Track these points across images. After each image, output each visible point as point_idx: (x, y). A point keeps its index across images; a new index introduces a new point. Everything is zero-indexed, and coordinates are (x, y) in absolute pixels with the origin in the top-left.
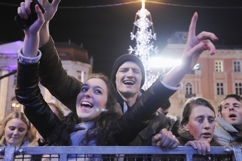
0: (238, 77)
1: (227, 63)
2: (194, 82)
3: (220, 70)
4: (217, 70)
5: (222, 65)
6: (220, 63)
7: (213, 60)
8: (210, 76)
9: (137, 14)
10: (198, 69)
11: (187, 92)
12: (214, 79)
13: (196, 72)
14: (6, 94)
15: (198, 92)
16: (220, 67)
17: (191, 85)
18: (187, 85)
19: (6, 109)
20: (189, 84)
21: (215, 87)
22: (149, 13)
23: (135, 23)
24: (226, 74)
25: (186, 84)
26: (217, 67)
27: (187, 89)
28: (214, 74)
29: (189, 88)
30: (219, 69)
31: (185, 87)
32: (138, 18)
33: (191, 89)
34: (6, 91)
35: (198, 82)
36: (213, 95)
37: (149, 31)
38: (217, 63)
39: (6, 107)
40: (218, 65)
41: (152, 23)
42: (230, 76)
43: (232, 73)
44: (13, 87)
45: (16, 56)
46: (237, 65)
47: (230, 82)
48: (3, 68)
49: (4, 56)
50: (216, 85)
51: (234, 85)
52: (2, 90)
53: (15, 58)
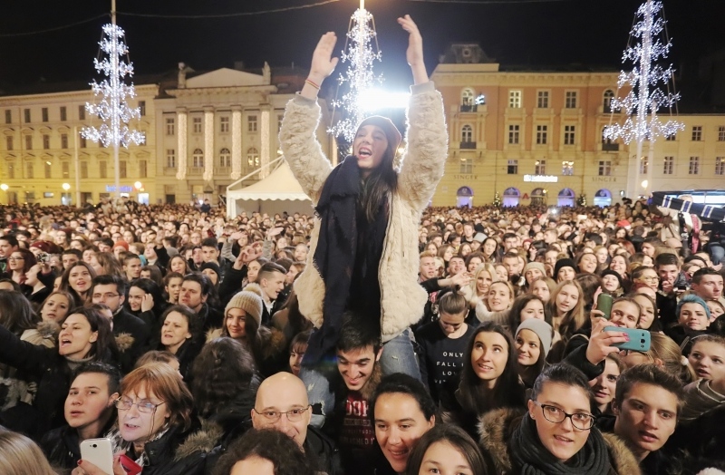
0: (543, 116)
1: (528, 93)
2: (475, 124)
3: (517, 105)
4: (512, 105)
5: (519, 98)
6: (517, 94)
7: (507, 89)
8: (500, 115)
9: (352, 18)
10: (482, 104)
11: (464, 139)
12: (506, 120)
13: (479, 109)
14: (212, 145)
15: (480, 140)
16: (517, 100)
17: (470, 129)
18: (464, 129)
19: (214, 166)
20: (467, 126)
21: (507, 131)
22: (371, 15)
23: (348, 35)
24: (524, 111)
25: (462, 126)
26: (512, 100)
27: (464, 134)
28: (507, 111)
29: (467, 132)
30: (514, 103)
31: (462, 132)
32: (354, 24)
33: (470, 134)
34: (212, 140)
35: (481, 124)
36: (503, 145)
37: (368, 47)
38: (512, 94)
39: (214, 162)
40: (514, 98)
41: (375, 33)
42: (530, 114)
43: (535, 111)
44: (220, 135)
45: (219, 90)
46: (543, 97)
47: (529, 124)
48: (206, 109)
49: (205, 90)
50: (507, 128)
51: (535, 128)
52: (206, 139)
53: (218, 93)
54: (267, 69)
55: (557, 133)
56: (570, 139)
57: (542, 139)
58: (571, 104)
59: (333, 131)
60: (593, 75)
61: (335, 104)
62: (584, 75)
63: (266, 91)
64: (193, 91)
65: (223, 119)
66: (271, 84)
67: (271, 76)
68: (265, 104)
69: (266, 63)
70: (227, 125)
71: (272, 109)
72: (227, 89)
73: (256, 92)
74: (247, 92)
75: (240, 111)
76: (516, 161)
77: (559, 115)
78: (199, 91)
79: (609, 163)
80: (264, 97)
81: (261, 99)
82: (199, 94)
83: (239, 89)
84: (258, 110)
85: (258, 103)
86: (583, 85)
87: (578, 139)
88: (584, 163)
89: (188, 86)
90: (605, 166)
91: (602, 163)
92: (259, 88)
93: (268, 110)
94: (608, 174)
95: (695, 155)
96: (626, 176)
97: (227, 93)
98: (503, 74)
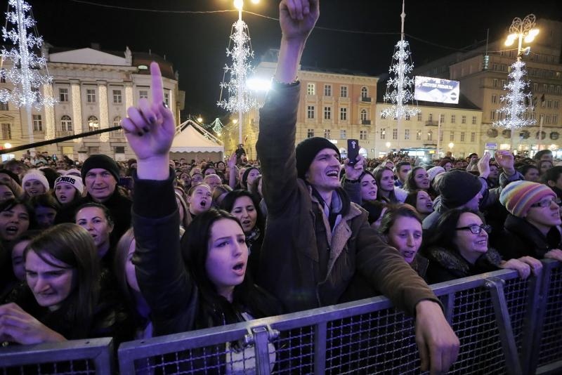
0: (328, 101)
1: (319, 85)
3: (312, 93)
4: (309, 93)
5: (314, 89)
6: (312, 86)
7: (306, 82)
9: (234, 25)
12: (306, 102)
16: (312, 90)
21: (307, 110)
22: (246, 25)
23: (231, 37)
24: (317, 98)
26: (309, 90)
28: (306, 97)
30: (311, 91)
32: (235, 31)
37: (246, 47)
38: (309, 86)
40: (311, 88)
41: (249, 39)
42: (320, 100)
43: (323, 97)
44: (87, 104)
45: (85, 66)
46: (328, 89)
47: (320, 106)
48: (73, 81)
49: (71, 65)
50: (307, 108)
51: (323, 109)
52: (74, 108)
53: (84, 69)
54: (128, 53)
55: (336, 112)
56: (344, 117)
57: (328, 116)
58: (344, 94)
59: (222, 104)
60: (356, 77)
61: (222, 85)
62: (351, 77)
63: (129, 71)
64: (59, 65)
65: (89, 91)
66: (133, 65)
67: (133, 59)
68: (128, 81)
69: (127, 48)
70: (94, 96)
71: (135, 86)
72: (93, 67)
73: (120, 71)
74: (111, 70)
75: (106, 85)
76: (313, 130)
77: (337, 101)
78: (65, 65)
79: (365, 132)
80: (127, 75)
81: (125, 77)
82: (65, 68)
83: (104, 67)
84: (122, 86)
85: (122, 80)
86: (350, 83)
87: (348, 116)
88: (352, 132)
89: (52, 60)
90: (363, 134)
91: (361, 132)
92: (122, 68)
93: (132, 86)
94: (365, 139)
95: (407, 128)
96: (374, 140)
97: (93, 69)
98: (304, 72)
